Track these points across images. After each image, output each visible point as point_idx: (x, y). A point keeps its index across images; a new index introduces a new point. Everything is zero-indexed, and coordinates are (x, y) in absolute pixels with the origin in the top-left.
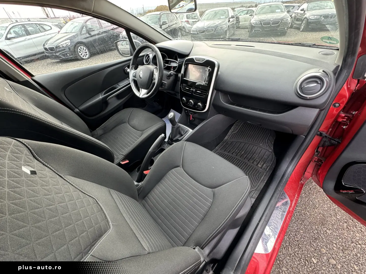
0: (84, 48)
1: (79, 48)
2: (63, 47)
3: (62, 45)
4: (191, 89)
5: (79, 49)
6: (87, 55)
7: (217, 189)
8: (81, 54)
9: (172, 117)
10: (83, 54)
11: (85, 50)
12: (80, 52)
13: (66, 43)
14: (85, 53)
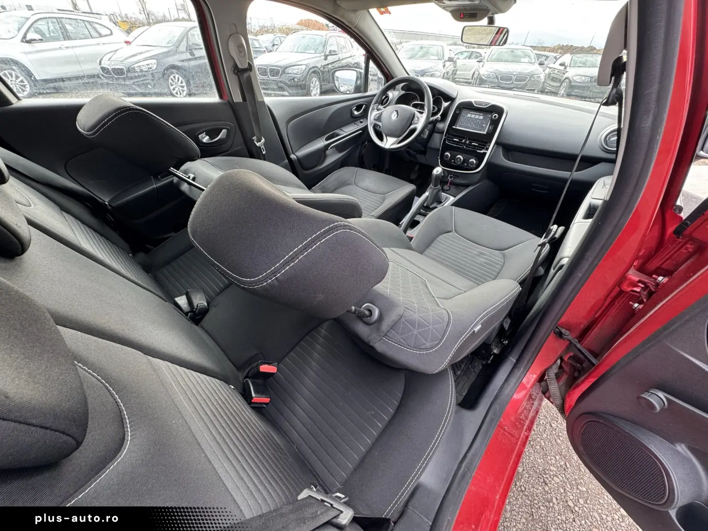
0: (181, 78)
1: (172, 77)
2: (142, 71)
3: (140, 66)
4: (462, 140)
5: (171, 79)
6: (183, 91)
7: (505, 251)
8: (174, 89)
9: (439, 173)
10: (177, 89)
11: (182, 83)
12: (172, 85)
13: (148, 65)
14: (180, 88)
